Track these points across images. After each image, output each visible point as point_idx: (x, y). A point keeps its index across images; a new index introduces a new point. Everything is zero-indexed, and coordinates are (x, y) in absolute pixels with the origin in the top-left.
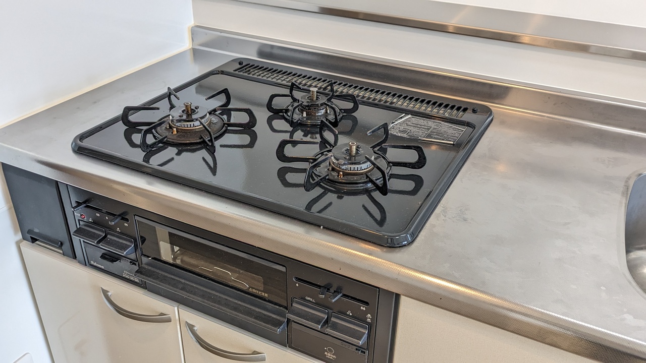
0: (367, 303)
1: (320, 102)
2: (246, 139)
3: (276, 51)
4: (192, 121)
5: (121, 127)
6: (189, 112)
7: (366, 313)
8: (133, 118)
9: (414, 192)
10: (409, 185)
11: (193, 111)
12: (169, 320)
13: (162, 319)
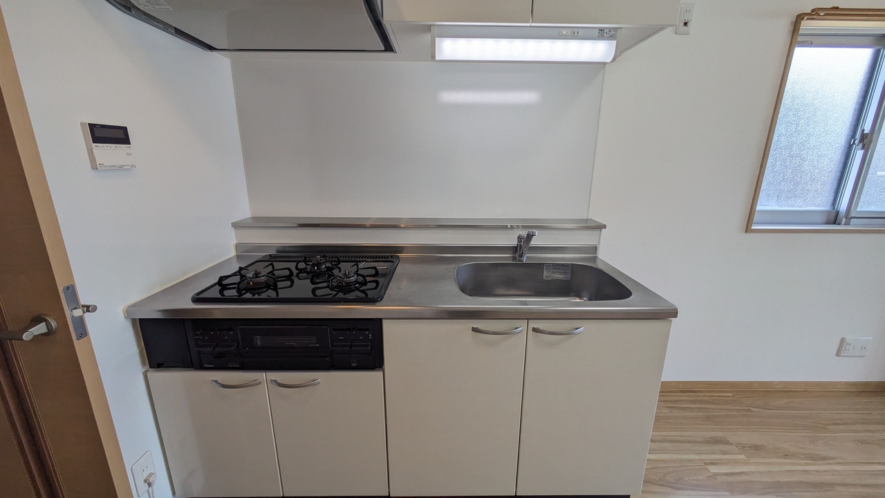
0: (368, 330)
1: (322, 262)
2: (288, 283)
3: (287, 249)
4: (260, 277)
5: (218, 288)
6: (257, 275)
7: (369, 334)
8: (224, 282)
9: (376, 288)
10: (374, 285)
11: (259, 273)
12: (260, 383)
13: (256, 384)
